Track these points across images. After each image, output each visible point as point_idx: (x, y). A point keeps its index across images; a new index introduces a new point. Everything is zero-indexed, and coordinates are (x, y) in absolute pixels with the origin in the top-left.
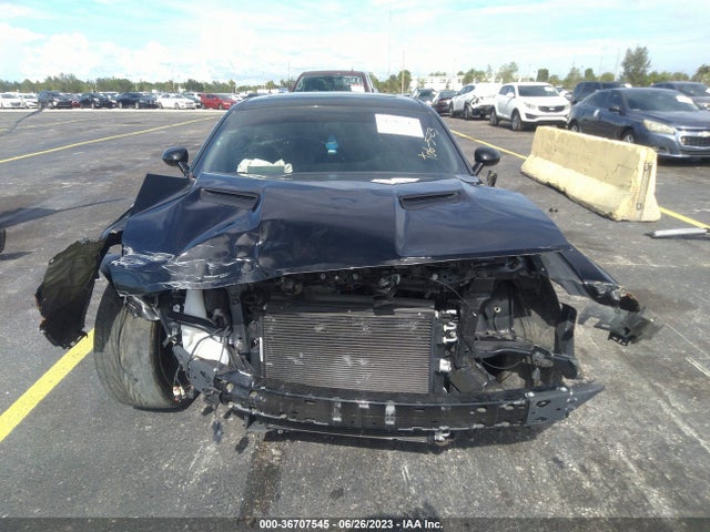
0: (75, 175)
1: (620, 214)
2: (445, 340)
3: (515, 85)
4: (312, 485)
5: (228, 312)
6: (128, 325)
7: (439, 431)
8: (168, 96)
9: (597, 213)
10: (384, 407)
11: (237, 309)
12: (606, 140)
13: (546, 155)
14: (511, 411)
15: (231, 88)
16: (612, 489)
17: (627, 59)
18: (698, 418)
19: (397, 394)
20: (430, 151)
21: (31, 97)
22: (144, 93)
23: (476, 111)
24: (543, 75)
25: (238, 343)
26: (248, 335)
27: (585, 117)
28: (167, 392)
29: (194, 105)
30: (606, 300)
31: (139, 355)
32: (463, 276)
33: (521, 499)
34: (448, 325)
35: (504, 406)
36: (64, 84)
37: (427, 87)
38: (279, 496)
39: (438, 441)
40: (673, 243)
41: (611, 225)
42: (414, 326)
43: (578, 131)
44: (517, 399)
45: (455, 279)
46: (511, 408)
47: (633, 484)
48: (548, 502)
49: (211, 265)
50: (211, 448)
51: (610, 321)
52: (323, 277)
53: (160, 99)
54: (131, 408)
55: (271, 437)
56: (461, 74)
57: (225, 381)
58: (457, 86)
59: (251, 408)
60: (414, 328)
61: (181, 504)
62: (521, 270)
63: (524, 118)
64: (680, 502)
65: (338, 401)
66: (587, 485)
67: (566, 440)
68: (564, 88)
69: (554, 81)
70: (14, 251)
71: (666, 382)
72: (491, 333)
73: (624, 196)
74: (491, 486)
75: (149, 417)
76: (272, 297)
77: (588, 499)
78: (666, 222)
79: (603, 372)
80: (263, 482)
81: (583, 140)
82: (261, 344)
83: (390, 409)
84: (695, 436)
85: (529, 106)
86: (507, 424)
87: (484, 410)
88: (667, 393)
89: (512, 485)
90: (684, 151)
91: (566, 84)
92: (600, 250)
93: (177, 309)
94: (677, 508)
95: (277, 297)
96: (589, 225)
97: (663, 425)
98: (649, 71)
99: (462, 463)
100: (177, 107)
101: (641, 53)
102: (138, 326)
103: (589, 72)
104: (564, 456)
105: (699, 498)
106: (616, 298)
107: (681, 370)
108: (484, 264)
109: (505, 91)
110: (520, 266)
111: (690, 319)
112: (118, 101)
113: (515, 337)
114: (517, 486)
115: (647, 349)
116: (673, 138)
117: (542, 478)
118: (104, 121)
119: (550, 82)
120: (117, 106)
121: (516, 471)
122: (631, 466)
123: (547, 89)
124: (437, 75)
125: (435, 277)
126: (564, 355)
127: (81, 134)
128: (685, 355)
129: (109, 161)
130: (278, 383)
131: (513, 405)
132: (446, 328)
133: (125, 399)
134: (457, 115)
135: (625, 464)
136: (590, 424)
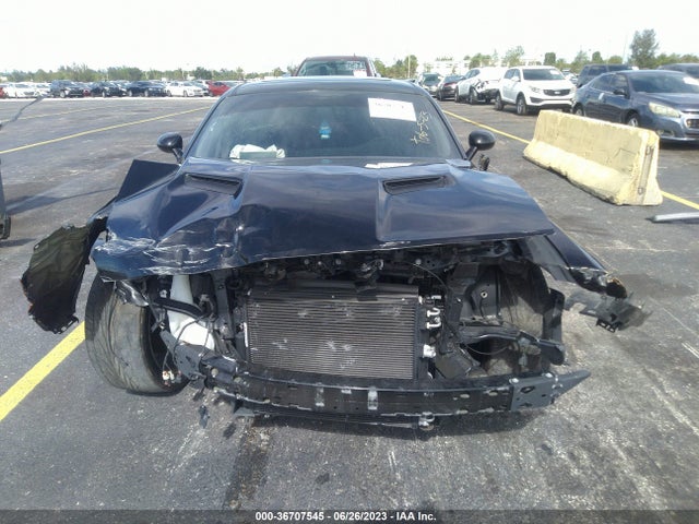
0: (84, 162)
1: (621, 198)
2: (429, 326)
3: (521, 69)
4: (298, 470)
5: (214, 298)
6: (118, 310)
7: (423, 416)
8: (177, 84)
9: (598, 197)
10: (366, 392)
11: (222, 294)
12: (608, 123)
13: (548, 140)
14: (495, 397)
15: (238, 75)
16: (600, 477)
17: (636, 41)
18: (691, 404)
19: (380, 379)
20: (423, 135)
21: (44, 86)
22: (152, 82)
23: (482, 96)
24: (550, 59)
25: (223, 329)
26: (232, 320)
27: (590, 100)
28: (157, 376)
29: (203, 92)
30: (593, 286)
31: (129, 339)
32: (446, 261)
33: (507, 486)
34: (432, 311)
35: (488, 392)
36: (76, 73)
37: (433, 72)
38: (265, 481)
39: (422, 426)
40: (674, 228)
41: (612, 209)
42: (397, 311)
43: (583, 115)
44: (501, 385)
45: (438, 265)
46: (495, 394)
47: (622, 472)
48: (534, 489)
49: (191, 251)
50: (201, 432)
51: (596, 307)
52: (307, 262)
53: (168, 87)
54: (124, 392)
55: (259, 422)
56: (467, 58)
57: (209, 367)
58: (463, 71)
59: (235, 393)
60: (397, 313)
61: (168, 488)
62: (506, 255)
63: (529, 102)
64: (670, 491)
65: (320, 387)
66: (575, 472)
67: (555, 426)
68: (571, 72)
69: (561, 65)
70: (19, 238)
71: (661, 368)
72: (478, 318)
73: (625, 180)
74: (478, 472)
75: (142, 401)
76: (257, 283)
77: (576, 487)
78: (668, 205)
79: (596, 358)
80: (250, 467)
81: (586, 124)
82: (246, 330)
83: (373, 395)
84: (688, 423)
85: (534, 89)
86: (491, 410)
87: (467, 396)
88: (661, 379)
89: (499, 472)
90: (689, 134)
91: (574, 67)
92: (598, 234)
93: (164, 294)
94: (667, 497)
95: (261, 283)
96: (590, 209)
97: (656, 412)
98: (657, 54)
99: (450, 449)
100: (185, 95)
101: (649, 36)
102: (127, 311)
103: (597, 55)
104: (553, 442)
105: (690, 487)
106: (602, 284)
107: (677, 356)
108: (468, 249)
109: (509, 75)
110: (506, 250)
111: (689, 304)
112: (128, 90)
113: (502, 323)
114: (503, 472)
115: (643, 335)
116: (678, 121)
117: (530, 464)
118: (114, 109)
119: (557, 66)
120: (127, 95)
121: (503, 458)
122: (621, 453)
123: (553, 72)
124: (443, 60)
125: (418, 262)
126: (551, 341)
127: (91, 122)
128: (682, 341)
129: (117, 149)
130: (262, 368)
131: (496, 391)
132: (429, 313)
133: (117, 383)
134: (462, 99)
135: (615, 451)
136: (581, 410)
